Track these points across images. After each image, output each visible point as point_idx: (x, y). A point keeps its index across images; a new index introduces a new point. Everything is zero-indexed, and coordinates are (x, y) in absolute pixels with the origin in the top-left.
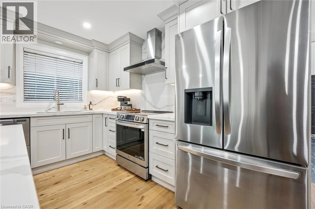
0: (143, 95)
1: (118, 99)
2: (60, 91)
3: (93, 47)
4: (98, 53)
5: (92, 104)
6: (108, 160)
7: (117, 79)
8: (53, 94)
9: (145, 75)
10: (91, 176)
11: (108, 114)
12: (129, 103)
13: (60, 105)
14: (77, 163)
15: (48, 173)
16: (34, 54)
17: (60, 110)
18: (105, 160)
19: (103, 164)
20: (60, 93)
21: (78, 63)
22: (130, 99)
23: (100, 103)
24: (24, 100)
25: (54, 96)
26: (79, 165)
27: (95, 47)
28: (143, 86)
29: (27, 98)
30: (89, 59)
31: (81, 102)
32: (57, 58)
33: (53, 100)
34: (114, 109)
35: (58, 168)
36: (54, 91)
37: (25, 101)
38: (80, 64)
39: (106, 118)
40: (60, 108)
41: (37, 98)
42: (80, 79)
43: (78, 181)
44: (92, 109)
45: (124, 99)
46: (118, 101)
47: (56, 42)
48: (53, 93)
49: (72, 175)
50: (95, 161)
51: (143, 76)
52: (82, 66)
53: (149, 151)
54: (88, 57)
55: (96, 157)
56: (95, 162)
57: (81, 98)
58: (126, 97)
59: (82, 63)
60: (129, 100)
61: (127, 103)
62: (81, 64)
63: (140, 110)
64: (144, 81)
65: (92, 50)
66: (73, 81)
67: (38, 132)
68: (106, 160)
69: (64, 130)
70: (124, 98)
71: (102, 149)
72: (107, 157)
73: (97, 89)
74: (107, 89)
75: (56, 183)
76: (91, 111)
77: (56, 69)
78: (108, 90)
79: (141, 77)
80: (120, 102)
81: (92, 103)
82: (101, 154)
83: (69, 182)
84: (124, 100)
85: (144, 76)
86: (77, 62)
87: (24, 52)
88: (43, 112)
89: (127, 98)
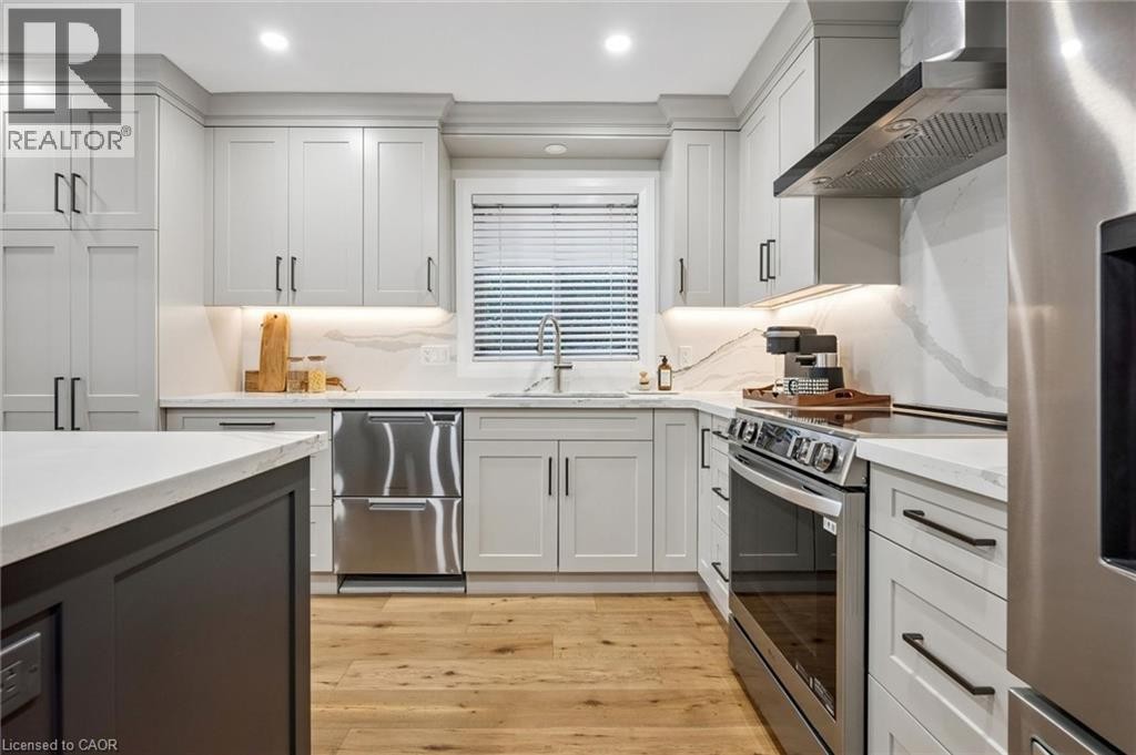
0: (908, 316)
1: (770, 340)
2: (560, 322)
3: (669, 125)
4: (689, 145)
5: (668, 367)
6: (711, 629)
7: (762, 245)
8: (536, 333)
9: (916, 193)
10: (608, 674)
11: (712, 415)
12: (822, 360)
13: (564, 372)
14: (595, 595)
15: (504, 603)
16: (497, 207)
17: (563, 387)
18: (698, 620)
19: (680, 640)
20: (562, 329)
21: (622, 206)
22: (833, 339)
23: (704, 364)
24: (476, 355)
25: (537, 341)
26: (595, 609)
27: (676, 125)
28: (907, 261)
29: (482, 349)
30: (661, 184)
31: (636, 360)
32: (558, 207)
33: (535, 352)
34: (751, 391)
35: (534, 596)
36: (538, 322)
37: (477, 358)
38: (628, 211)
39: (703, 431)
40: (563, 380)
41: (504, 348)
42: (629, 270)
43: (560, 674)
44: (668, 388)
45: (797, 340)
46: (770, 350)
47: (547, 149)
48: (536, 329)
49: (559, 641)
50: (653, 613)
51: (905, 203)
52: (635, 218)
53: (870, 670)
54: (658, 172)
55: (669, 596)
56: (655, 617)
57: (635, 343)
58: (814, 331)
59: (636, 206)
60: (829, 344)
61: (815, 359)
62: (634, 210)
63: (886, 400)
64: (914, 229)
65: (668, 141)
66: (607, 281)
67: (481, 457)
68: (698, 624)
69: (550, 460)
70: (797, 334)
71: (695, 570)
72: (709, 611)
73: (685, 303)
74: (728, 299)
75: (502, 650)
76: (664, 396)
77: (555, 245)
78: (736, 304)
79: (898, 210)
80: (783, 356)
81: (668, 363)
82: (691, 587)
83: (534, 662)
84: (797, 345)
85: (910, 201)
86: (618, 207)
87: (475, 207)
88: (515, 392)
89: (819, 333)
